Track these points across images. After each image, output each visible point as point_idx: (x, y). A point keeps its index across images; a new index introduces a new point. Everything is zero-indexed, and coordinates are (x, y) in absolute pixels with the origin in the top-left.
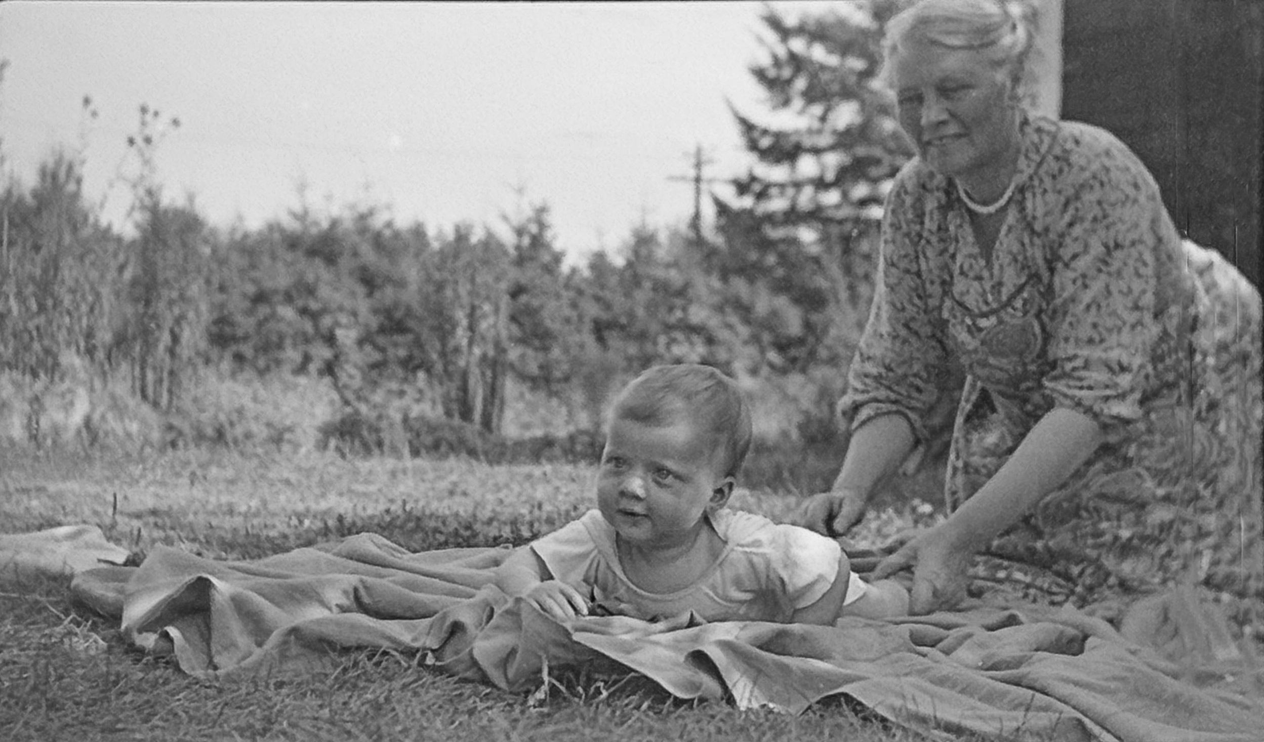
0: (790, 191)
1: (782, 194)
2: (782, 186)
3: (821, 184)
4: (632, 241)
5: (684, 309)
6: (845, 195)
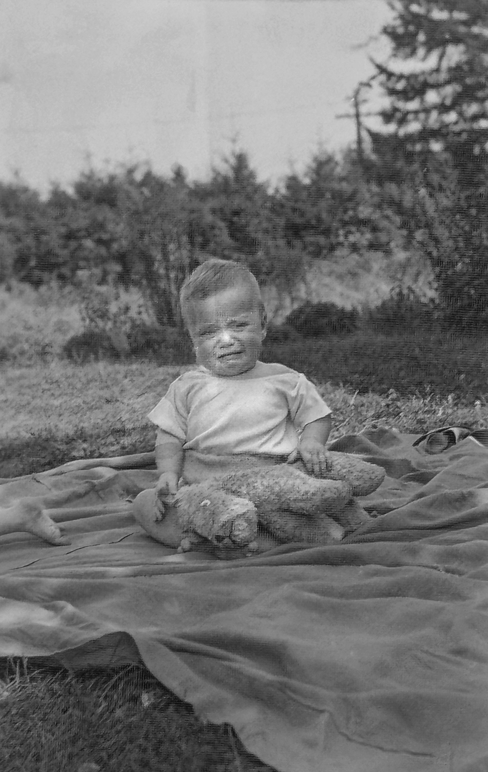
0: (422, 116)
1: (416, 119)
2: (416, 112)
3: (443, 108)
4: (314, 165)
5: (355, 209)
6: (461, 114)
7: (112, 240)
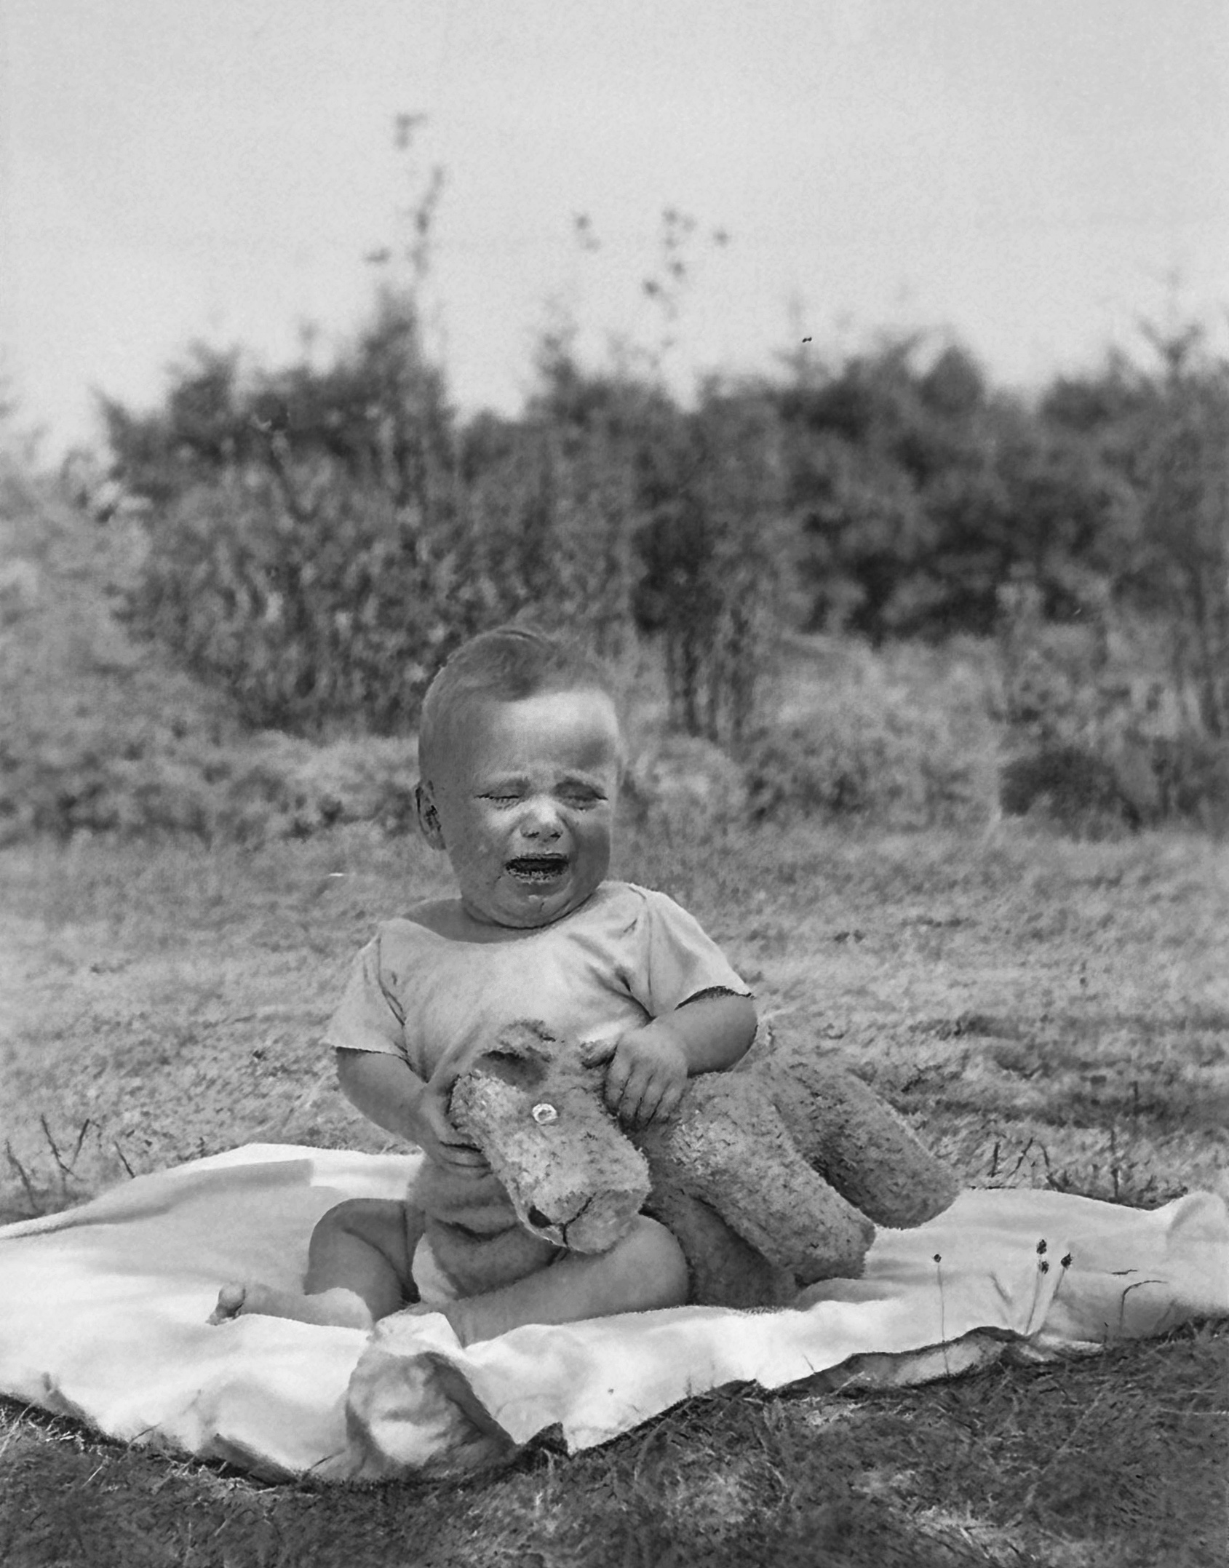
7: (846, 522)
